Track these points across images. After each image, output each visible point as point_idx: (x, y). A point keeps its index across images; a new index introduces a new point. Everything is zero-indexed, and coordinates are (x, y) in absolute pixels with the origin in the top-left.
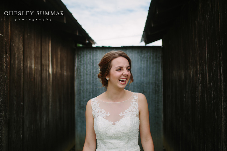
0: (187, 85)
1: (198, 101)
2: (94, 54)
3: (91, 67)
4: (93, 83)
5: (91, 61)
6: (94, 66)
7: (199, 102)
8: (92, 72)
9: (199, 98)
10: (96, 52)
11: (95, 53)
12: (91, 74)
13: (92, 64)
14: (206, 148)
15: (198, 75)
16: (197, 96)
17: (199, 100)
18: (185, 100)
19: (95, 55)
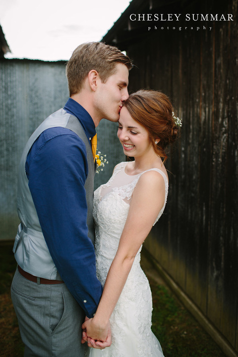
0: (191, 134)
1: (217, 160)
2: (9, 71)
3: (4, 95)
4: (7, 123)
5: (4, 84)
6: (9, 93)
7: (219, 162)
8: (4, 104)
9: (221, 156)
10: (12, 68)
11: (9, 69)
12: (4, 107)
13: (5, 89)
14: (232, 233)
15: (220, 120)
16: (214, 153)
17: (220, 160)
18: (183, 156)
19: (10, 73)
